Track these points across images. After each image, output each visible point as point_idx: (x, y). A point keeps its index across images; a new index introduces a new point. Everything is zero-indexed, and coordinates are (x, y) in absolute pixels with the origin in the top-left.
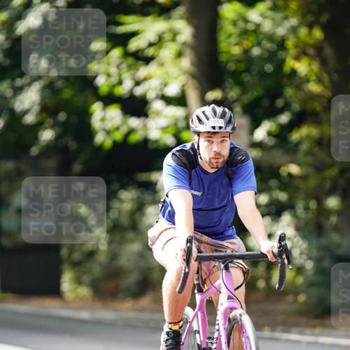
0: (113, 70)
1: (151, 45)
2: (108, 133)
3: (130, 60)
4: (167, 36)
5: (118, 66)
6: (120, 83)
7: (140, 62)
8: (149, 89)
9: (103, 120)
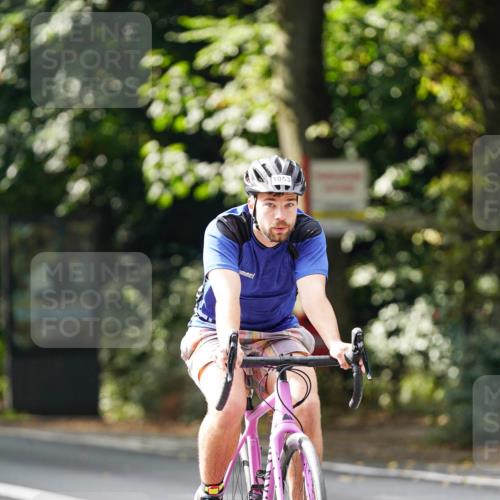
0: (174, 95)
1: (228, 59)
2: (167, 184)
3: (198, 81)
4: (251, 47)
5: (181, 90)
6: (184, 113)
7: (213, 85)
8: (225, 123)
9: (159, 166)
